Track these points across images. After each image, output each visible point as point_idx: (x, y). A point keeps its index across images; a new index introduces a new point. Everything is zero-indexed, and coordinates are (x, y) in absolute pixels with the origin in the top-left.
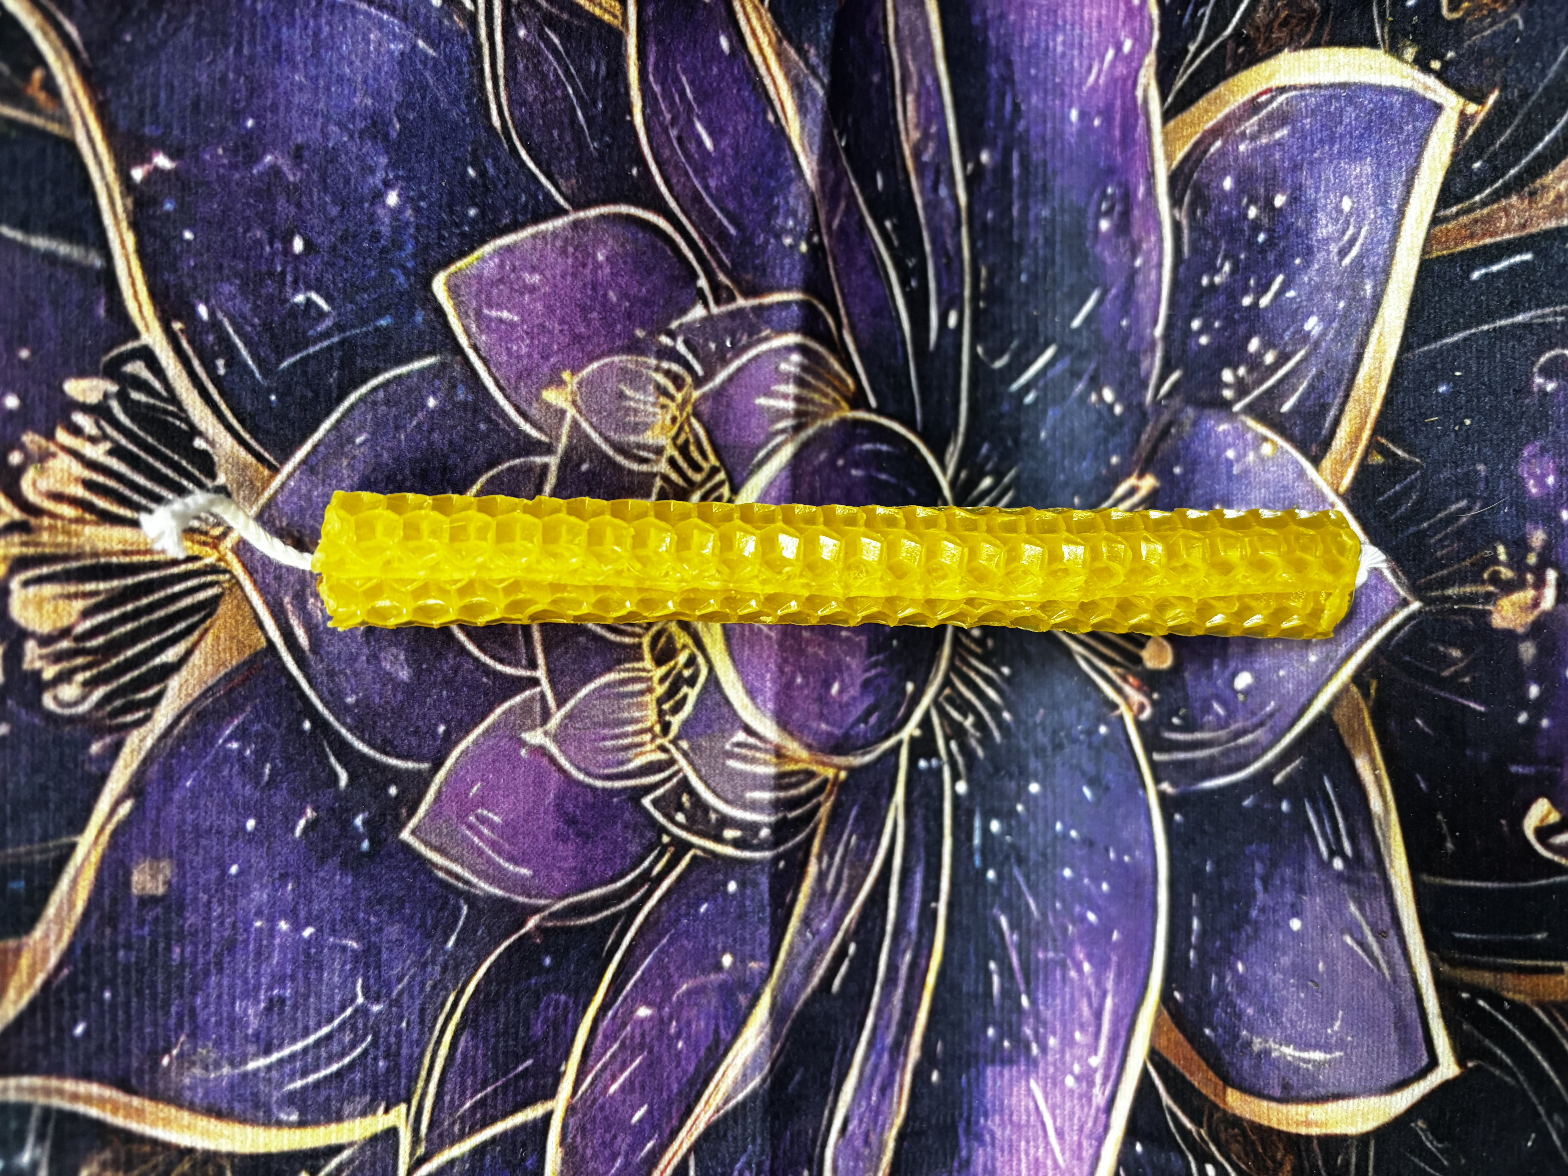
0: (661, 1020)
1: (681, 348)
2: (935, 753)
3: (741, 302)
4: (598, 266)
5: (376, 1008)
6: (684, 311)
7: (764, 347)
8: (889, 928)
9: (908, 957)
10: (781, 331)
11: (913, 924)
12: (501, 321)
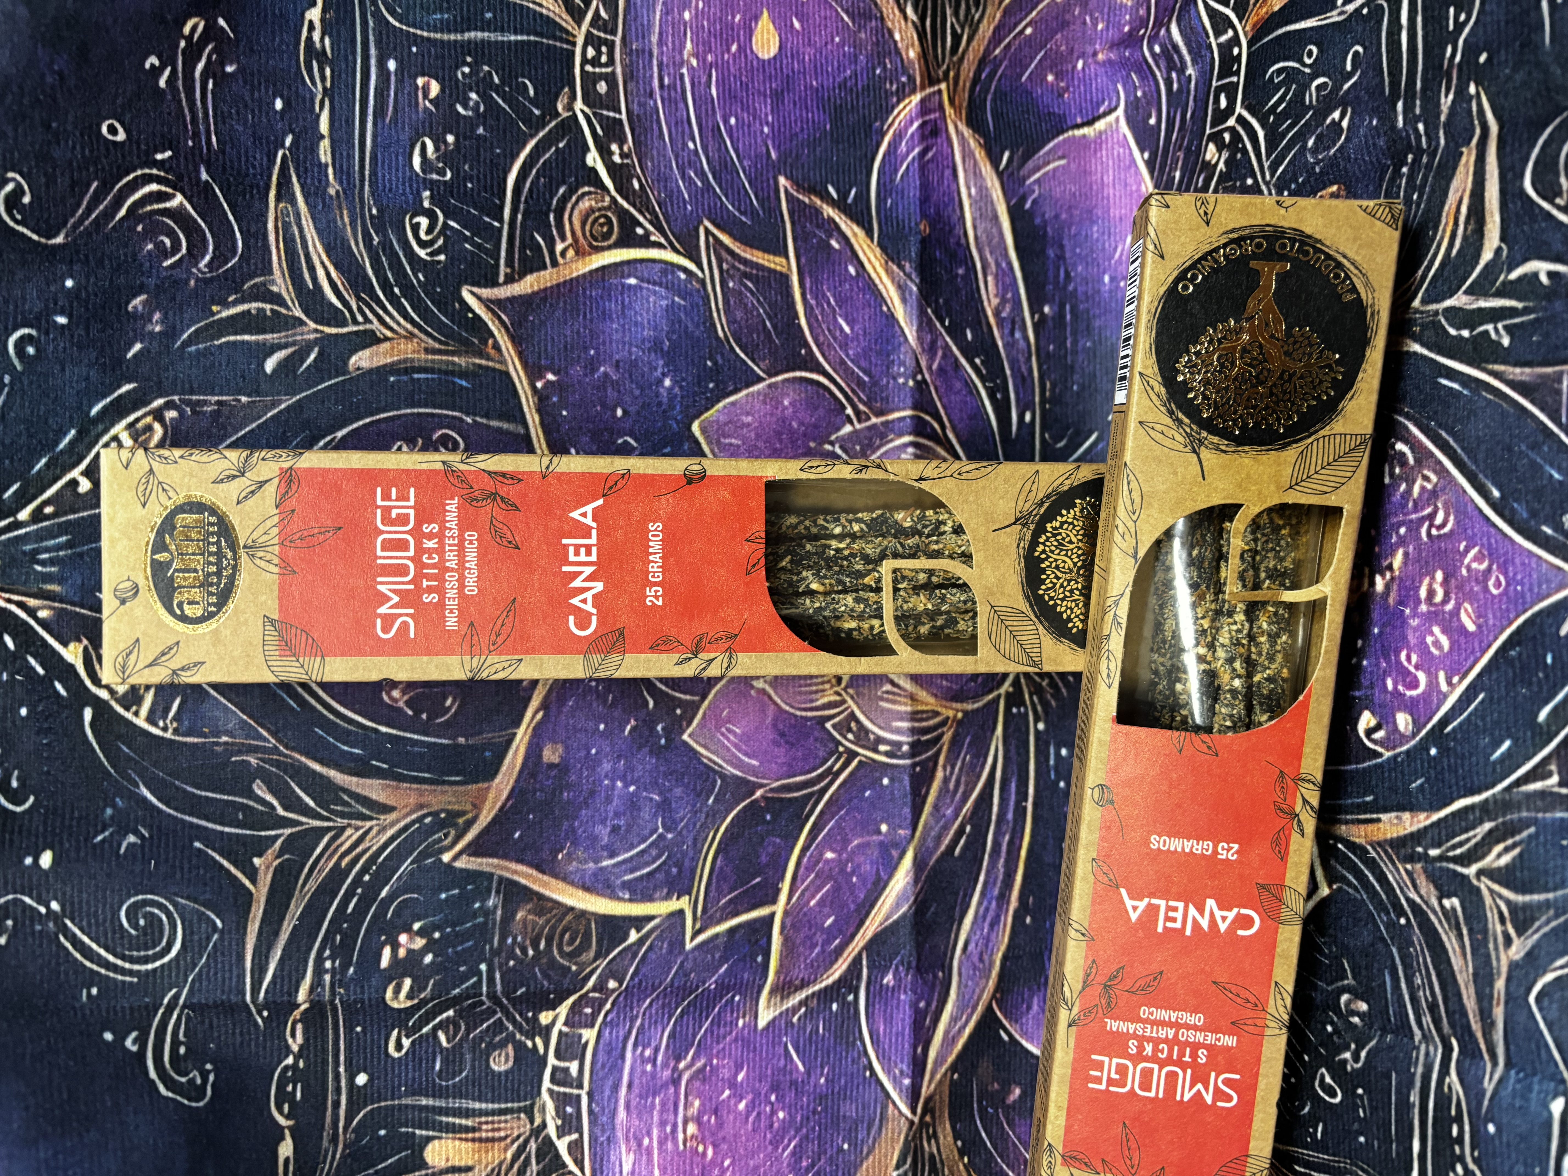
0: (840, 861)
1: (838, 451)
2: (1023, 703)
3: (874, 420)
4: (786, 408)
5: (670, 836)
6: (838, 429)
7: (891, 445)
8: (994, 817)
9: (1007, 838)
10: (900, 435)
11: (1010, 816)
12: (731, 445)
